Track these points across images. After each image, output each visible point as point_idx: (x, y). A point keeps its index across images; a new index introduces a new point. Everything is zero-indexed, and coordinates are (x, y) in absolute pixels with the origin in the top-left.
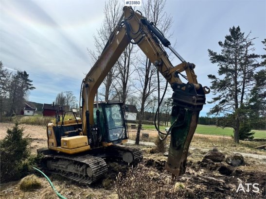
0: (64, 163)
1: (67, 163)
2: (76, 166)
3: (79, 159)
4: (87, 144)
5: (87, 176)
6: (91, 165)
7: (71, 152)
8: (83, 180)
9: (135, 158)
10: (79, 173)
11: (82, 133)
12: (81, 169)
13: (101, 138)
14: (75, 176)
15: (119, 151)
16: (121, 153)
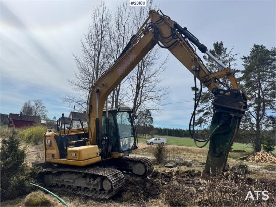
0: (70, 176)
1: (74, 176)
2: (88, 179)
3: (92, 171)
4: (99, 155)
5: (102, 190)
6: (110, 177)
7: (83, 163)
8: (97, 195)
9: (147, 169)
10: (91, 187)
11: (89, 142)
12: (96, 182)
13: (110, 148)
14: (84, 191)
15: (128, 162)
16: (131, 164)
